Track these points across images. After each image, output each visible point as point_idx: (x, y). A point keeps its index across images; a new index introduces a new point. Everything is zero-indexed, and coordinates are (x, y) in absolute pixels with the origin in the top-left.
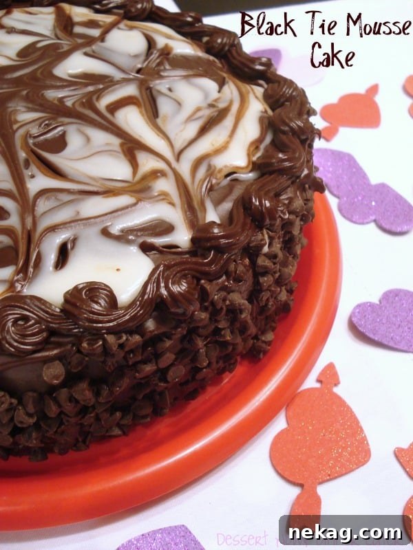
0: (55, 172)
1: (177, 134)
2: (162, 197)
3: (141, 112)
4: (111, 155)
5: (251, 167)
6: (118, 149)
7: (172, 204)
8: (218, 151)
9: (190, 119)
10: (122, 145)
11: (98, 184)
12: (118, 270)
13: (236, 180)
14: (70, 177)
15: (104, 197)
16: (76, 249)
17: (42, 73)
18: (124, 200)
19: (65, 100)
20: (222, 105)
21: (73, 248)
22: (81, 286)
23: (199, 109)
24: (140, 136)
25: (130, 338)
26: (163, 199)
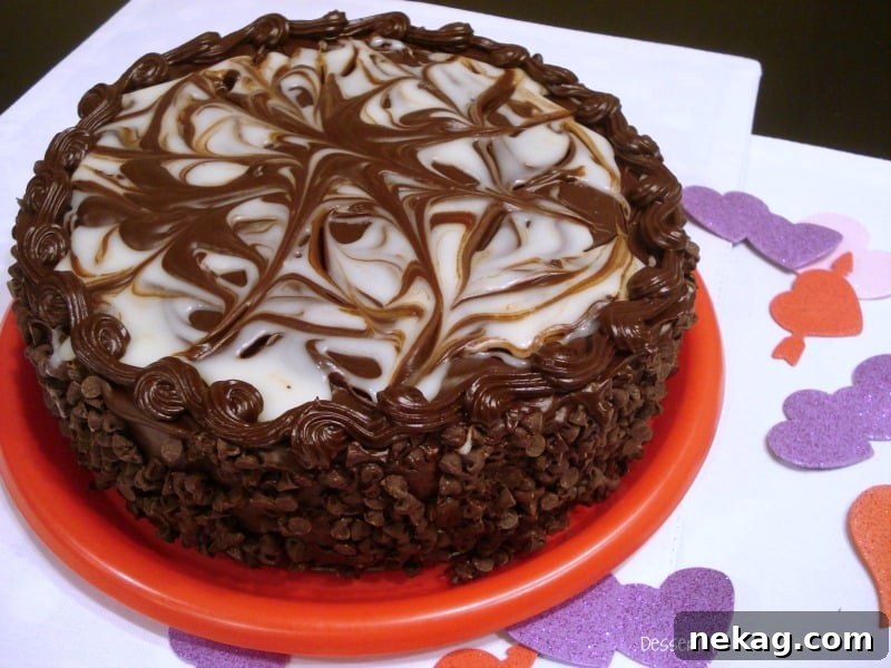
0: (322, 261)
1: (481, 279)
2: (394, 337)
3: (464, 237)
4: (390, 269)
5: (528, 354)
6: (404, 266)
7: (398, 350)
8: (506, 318)
9: (514, 268)
10: (412, 263)
11: (348, 293)
12: (289, 387)
13: (500, 359)
14: (330, 274)
15: (341, 310)
16: (272, 347)
17: (404, 150)
18: (357, 322)
19: (401, 189)
20: (568, 268)
21: (270, 345)
22: (233, 383)
23: (534, 261)
24: (438, 264)
25: (243, 456)
26: (395, 341)
